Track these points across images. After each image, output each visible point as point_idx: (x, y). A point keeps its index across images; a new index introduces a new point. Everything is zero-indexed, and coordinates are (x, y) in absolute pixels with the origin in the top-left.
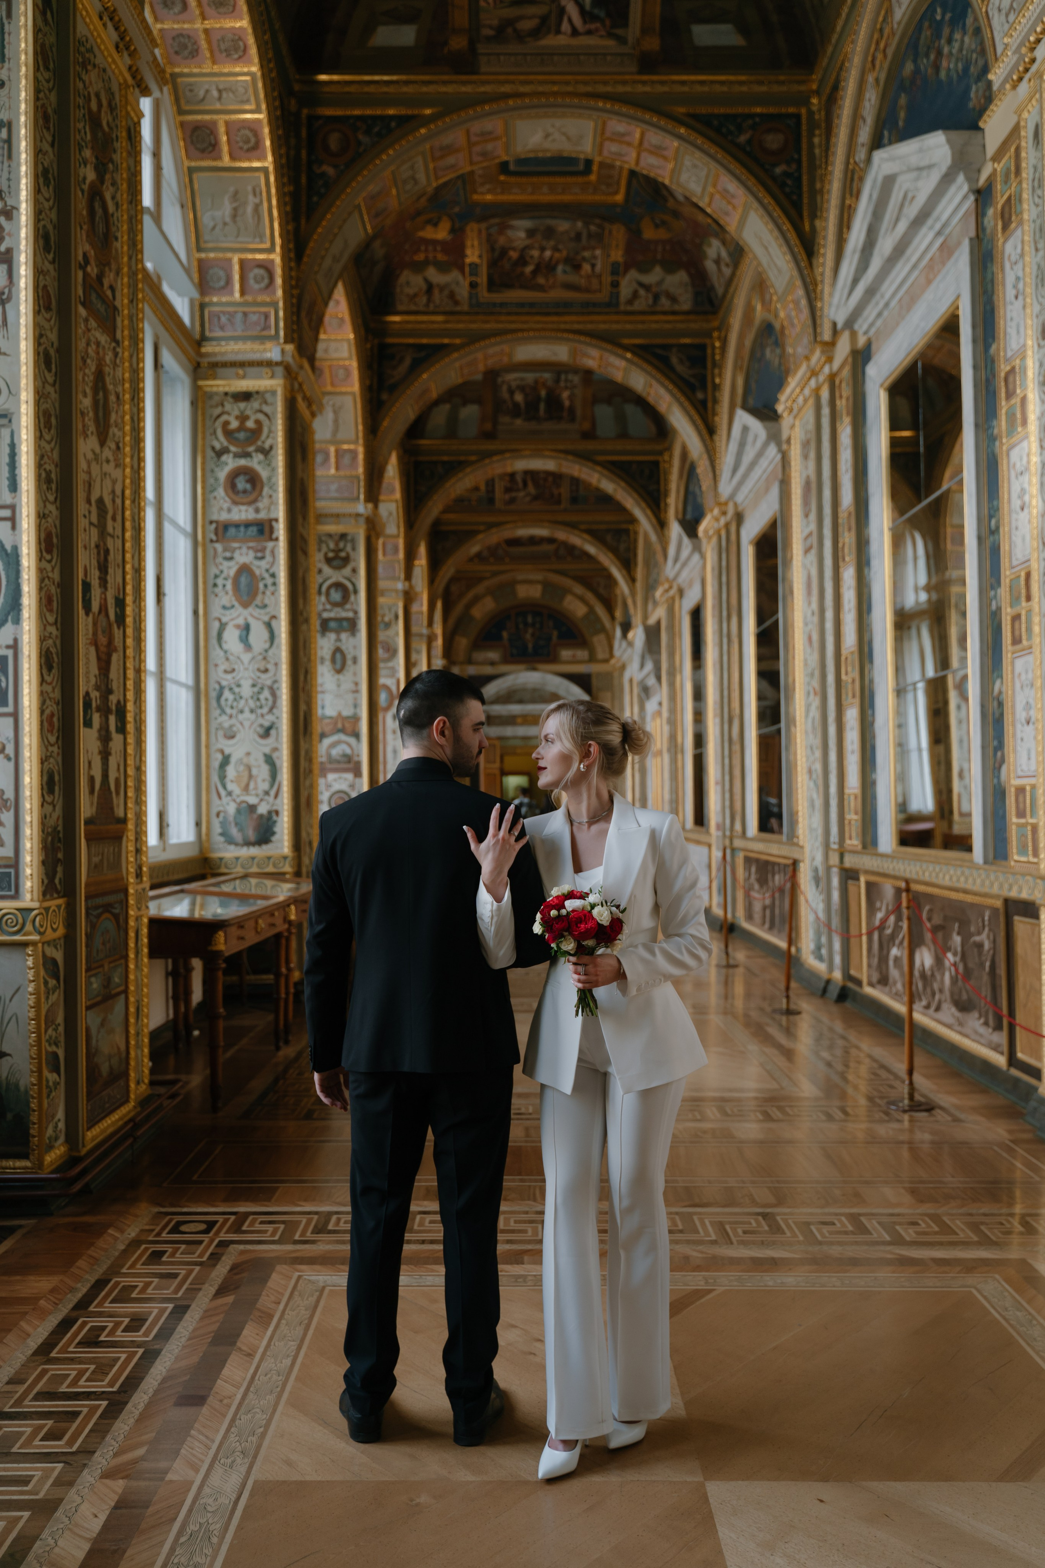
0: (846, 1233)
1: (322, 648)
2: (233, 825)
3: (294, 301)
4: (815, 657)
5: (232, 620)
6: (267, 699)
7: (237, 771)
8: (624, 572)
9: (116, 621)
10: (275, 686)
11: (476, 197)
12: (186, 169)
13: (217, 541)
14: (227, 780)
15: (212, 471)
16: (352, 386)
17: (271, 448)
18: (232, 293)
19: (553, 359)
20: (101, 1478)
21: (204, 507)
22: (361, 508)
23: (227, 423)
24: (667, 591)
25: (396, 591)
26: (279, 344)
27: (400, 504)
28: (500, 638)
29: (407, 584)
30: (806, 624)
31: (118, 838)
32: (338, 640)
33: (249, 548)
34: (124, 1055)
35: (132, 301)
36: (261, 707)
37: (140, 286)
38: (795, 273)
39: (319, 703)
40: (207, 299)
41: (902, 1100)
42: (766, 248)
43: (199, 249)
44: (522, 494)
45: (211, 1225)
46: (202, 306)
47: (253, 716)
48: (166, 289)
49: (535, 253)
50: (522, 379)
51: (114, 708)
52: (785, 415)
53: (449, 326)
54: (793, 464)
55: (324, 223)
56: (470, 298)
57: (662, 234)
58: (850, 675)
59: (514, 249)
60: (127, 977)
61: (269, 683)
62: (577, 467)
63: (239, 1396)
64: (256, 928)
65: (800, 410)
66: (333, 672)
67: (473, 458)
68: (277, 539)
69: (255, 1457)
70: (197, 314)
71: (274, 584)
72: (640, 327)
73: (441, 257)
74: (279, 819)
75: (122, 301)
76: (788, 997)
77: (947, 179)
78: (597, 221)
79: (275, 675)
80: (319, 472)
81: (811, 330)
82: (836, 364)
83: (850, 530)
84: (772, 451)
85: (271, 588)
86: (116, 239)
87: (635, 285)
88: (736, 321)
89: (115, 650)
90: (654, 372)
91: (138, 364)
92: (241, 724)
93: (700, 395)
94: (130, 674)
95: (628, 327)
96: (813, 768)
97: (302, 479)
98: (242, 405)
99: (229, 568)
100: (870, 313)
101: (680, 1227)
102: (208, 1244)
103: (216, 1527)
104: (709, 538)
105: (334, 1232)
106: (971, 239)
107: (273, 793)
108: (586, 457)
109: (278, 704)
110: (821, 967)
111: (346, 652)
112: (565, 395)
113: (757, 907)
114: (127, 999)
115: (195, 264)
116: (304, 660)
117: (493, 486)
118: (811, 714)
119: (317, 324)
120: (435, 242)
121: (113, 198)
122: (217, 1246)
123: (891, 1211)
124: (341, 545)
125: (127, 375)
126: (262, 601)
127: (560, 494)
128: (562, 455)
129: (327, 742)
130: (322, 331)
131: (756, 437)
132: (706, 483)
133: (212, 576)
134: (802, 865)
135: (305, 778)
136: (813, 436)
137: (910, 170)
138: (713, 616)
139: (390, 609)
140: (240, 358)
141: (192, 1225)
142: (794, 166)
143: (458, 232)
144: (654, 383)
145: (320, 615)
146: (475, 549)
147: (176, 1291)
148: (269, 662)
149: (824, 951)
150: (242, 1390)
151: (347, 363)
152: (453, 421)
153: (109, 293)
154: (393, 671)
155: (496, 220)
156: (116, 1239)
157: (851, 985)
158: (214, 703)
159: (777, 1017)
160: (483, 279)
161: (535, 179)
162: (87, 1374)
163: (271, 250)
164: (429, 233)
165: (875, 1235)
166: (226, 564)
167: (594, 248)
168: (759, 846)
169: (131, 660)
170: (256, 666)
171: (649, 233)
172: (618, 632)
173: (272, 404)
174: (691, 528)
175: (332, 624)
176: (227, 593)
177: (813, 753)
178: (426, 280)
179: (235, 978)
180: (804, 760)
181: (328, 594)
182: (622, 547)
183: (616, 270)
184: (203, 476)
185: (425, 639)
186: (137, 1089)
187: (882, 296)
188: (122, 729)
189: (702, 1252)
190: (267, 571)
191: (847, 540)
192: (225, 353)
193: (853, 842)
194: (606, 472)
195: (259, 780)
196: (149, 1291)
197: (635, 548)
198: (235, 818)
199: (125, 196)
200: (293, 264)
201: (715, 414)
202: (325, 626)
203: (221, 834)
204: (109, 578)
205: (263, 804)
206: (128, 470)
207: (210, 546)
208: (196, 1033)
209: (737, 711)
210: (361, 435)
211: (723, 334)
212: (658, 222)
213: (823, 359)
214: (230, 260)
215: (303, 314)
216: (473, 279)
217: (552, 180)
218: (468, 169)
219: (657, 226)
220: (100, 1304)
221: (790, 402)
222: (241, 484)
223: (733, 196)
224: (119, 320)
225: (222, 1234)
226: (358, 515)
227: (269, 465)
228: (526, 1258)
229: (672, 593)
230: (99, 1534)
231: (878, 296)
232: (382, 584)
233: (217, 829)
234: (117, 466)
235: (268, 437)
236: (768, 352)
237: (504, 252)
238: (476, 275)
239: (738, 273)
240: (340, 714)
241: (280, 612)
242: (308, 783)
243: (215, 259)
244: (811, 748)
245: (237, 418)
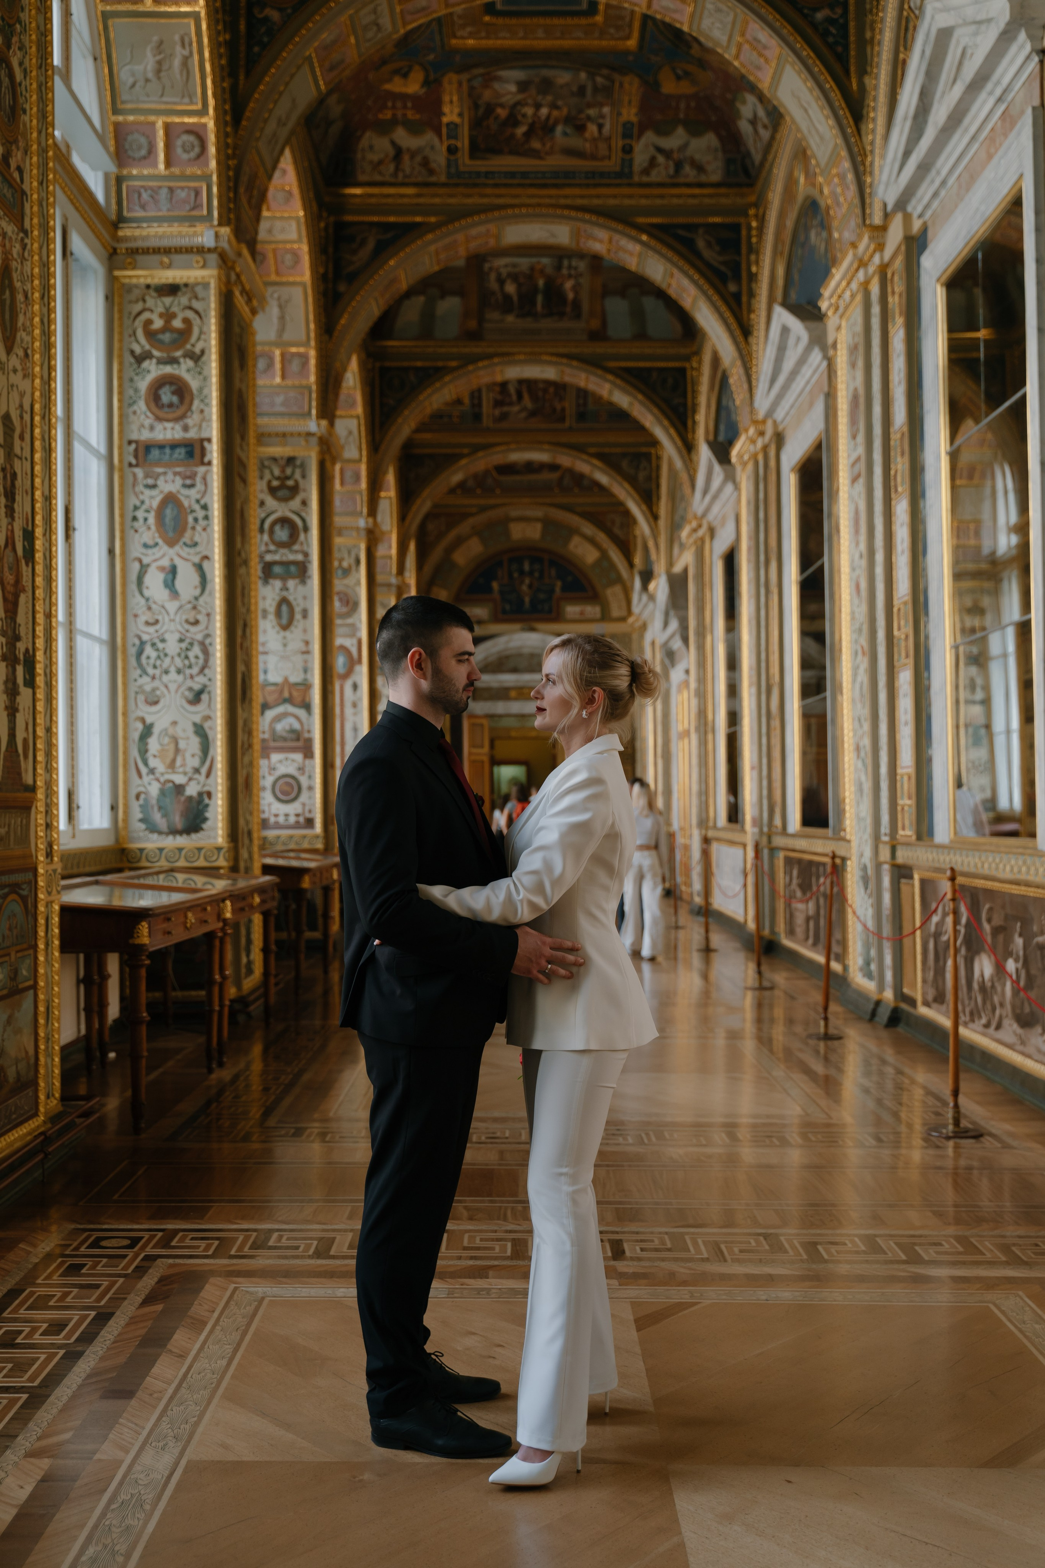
0: (857, 1252)
1: (264, 598)
2: (156, 809)
3: (231, 173)
4: (863, 610)
5: (155, 560)
6: (197, 657)
7: (161, 745)
8: (644, 507)
9: (24, 557)
10: (207, 642)
11: (454, 42)
12: (99, 14)
13: (137, 465)
14: (149, 755)
15: (131, 380)
16: (303, 275)
17: (203, 352)
18: (155, 165)
19: (551, 241)
20: (26, 1456)
21: (121, 424)
22: (313, 425)
23: (149, 322)
24: (695, 530)
25: (358, 529)
26: (212, 226)
27: (362, 422)
28: (490, 590)
29: (370, 520)
30: (853, 569)
31: (26, 808)
32: (285, 588)
33: (175, 474)
34: (32, 1061)
35: (41, 183)
36: (190, 667)
37: (51, 165)
38: (840, 141)
39: (261, 666)
40: (125, 172)
41: (945, 1126)
42: (806, 111)
43: (116, 111)
44: (516, 409)
45: (135, 1241)
46: (119, 180)
47: (180, 678)
48: (76, 160)
49: (529, 111)
50: (514, 266)
51: (22, 657)
52: (830, 313)
53: (421, 200)
54: (839, 373)
55: (267, 79)
56: (449, 166)
57: (685, 88)
58: (903, 630)
59: (502, 106)
60: (36, 971)
61: (199, 637)
62: (583, 375)
63: (170, 1391)
64: (185, 923)
65: (847, 308)
66: (277, 628)
67: (454, 364)
68: (209, 463)
69: (188, 1441)
70: (113, 190)
71: (206, 518)
72: (659, 202)
73: (411, 115)
74: (212, 803)
75: (31, 184)
76: (826, 1019)
77: (1006, 37)
78: (605, 72)
79: (207, 628)
80: (261, 382)
81: (858, 211)
82: (888, 253)
83: (903, 454)
84: (816, 356)
85: (202, 523)
86: (25, 112)
87: (652, 151)
88: (775, 197)
89: (24, 590)
90: (676, 258)
91: (48, 257)
92: (166, 687)
93: (732, 287)
94: (40, 618)
95: (644, 202)
96: (861, 744)
97: (240, 391)
98: (168, 300)
99: (152, 497)
100: (925, 192)
101: (669, 1245)
102: (133, 1259)
103: (149, 1496)
104: (745, 464)
105: (275, 1248)
106: (1034, 108)
107: (204, 770)
108: (594, 363)
109: (210, 663)
110: (869, 986)
111: (294, 603)
112: (569, 285)
113: (800, 919)
114: (36, 996)
115: (111, 129)
116: (241, 610)
117: (480, 398)
118: (859, 679)
119: (259, 200)
120: (404, 97)
121: (21, 64)
122: (142, 1260)
123: (912, 1232)
124: (289, 471)
125: (36, 270)
126: (192, 539)
127: (563, 410)
128: (565, 361)
129: (270, 714)
130: (264, 207)
131: (798, 339)
132: (739, 396)
133: (131, 508)
134: (849, 863)
135: (243, 754)
136: (860, 340)
137: (966, 23)
138: (749, 561)
139: (349, 552)
140: (165, 243)
141: (114, 1241)
142: (839, 11)
143: (432, 84)
144: (675, 271)
145: (261, 557)
146: (457, 478)
147: (99, 1299)
148: (199, 612)
149: (873, 967)
150: (174, 1386)
151: (296, 246)
152: (428, 316)
153: (16, 175)
154: (353, 630)
155: (481, 71)
156: (29, 1253)
157: (904, 1006)
158: (133, 661)
159: (812, 1042)
160: (464, 143)
161: (527, 21)
162: (5, 1372)
163: (204, 112)
164: (397, 86)
165: (890, 1255)
166: (148, 492)
167: (601, 105)
168: (801, 844)
169: (41, 602)
170: (184, 617)
171: (669, 86)
172: (638, 583)
173: (203, 299)
174: (722, 452)
175: (277, 569)
176: (149, 528)
177: (861, 726)
178: (393, 143)
179: (158, 995)
180: (851, 734)
181: (271, 532)
182: (641, 476)
183: (629, 132)
184: (120, 386)
185: (394, 590)
186: (47, 1104)
187: (938, 173)
188: (31, 682)
189: (690, 1269)
190: (198, 501)
191: (899, 467)
192: (147, 237)
193: (907, 832)
194: (618, 381)
195: (188, 755)
196: (69, 1299)
197: (658, 477)
198: (158, 800)
199: (34, 61)
200: (229, 129)
201: (750, 310)
202: (268, 572)
203: (141, 820)
204: (16, 506)
205: (193, 783)
206: (37, 381)
207: (127, 470)
208: (112, 1055)
209: (777, 678)
210: (312, 335)
211: (761, 211)
212: (680, 72)
213: (872, 247)
214: (153, 124)
215: (242, 190)
216: (453, 142)
217: (548, 21)
218: (443, 12)
219: (679, 78)
220: (15, 1311)
221: (835, 298)
222: (167, 396)
223: (765, 47)
224: (27, 206)
225: (148, 1249)
226: (309, 434)
227: (200, 373)
228: (491, 1273)
229: (701, 533)
230: (27, 1501)
231: (933, 172)
232: (338, 521)
233: (136, 814)
234: (25, 376)
235: (199, 339)
236: (813, 234)
237: (490, 109)
238: (456, 137)
239: (778, 136)
240: (286, 680)
241: (213, 552)
242: (246, 760)
243: (134, 123)
244: (859, 720)
245: (161, 315)
